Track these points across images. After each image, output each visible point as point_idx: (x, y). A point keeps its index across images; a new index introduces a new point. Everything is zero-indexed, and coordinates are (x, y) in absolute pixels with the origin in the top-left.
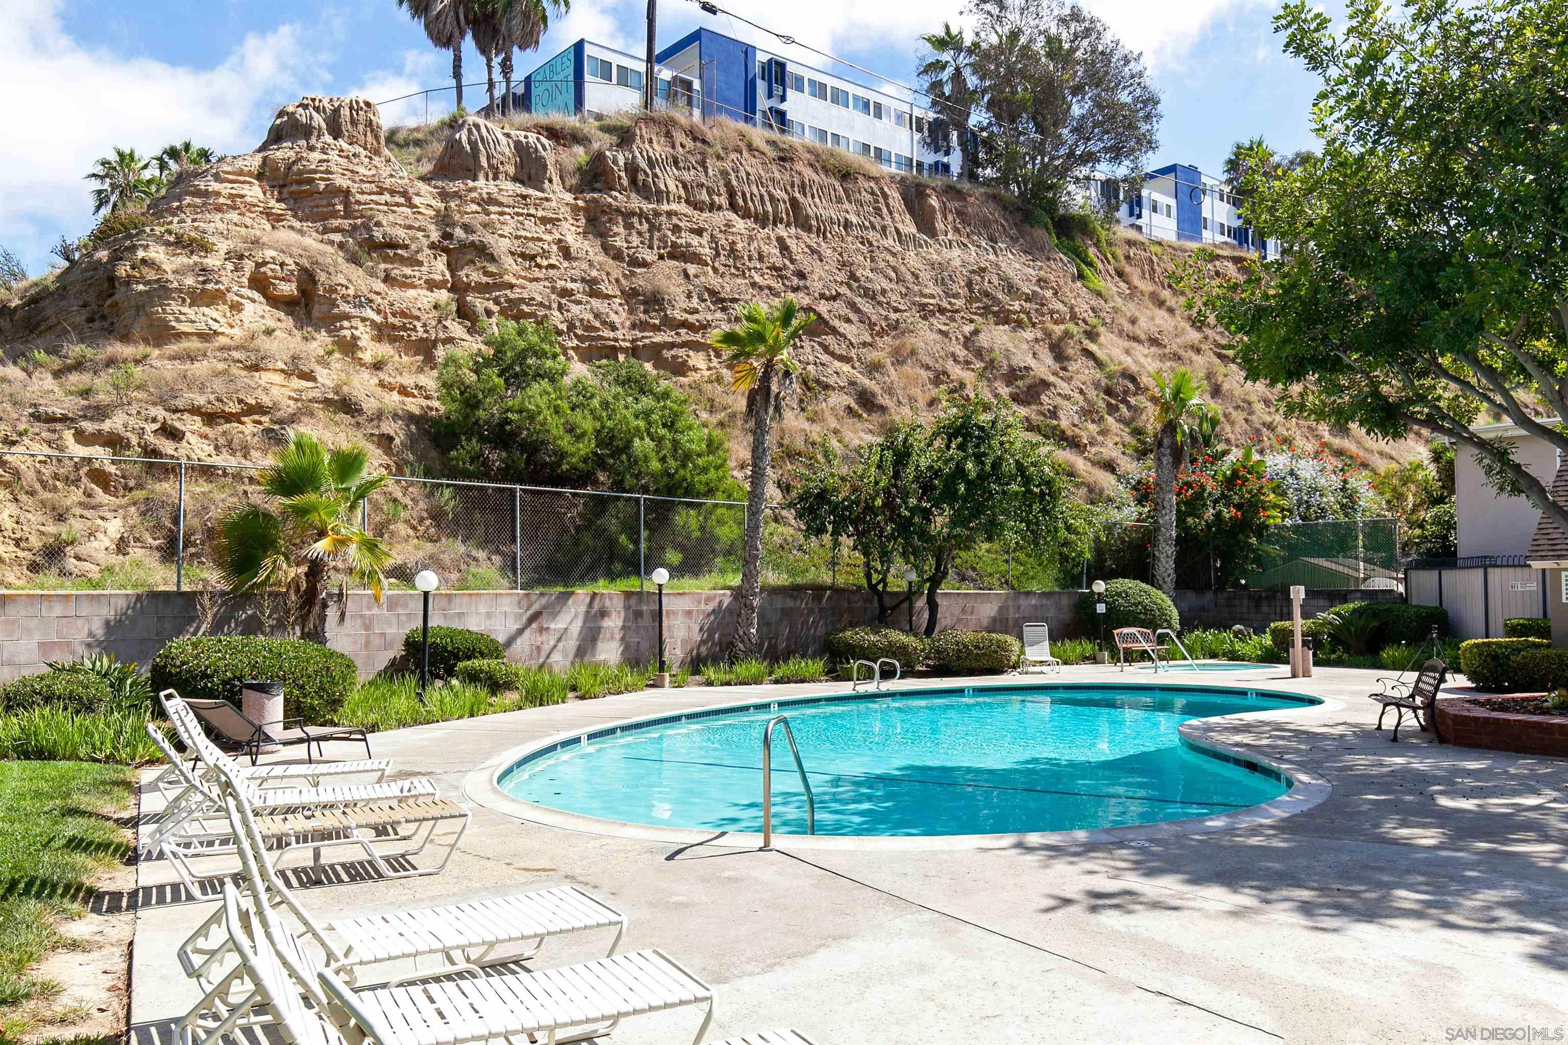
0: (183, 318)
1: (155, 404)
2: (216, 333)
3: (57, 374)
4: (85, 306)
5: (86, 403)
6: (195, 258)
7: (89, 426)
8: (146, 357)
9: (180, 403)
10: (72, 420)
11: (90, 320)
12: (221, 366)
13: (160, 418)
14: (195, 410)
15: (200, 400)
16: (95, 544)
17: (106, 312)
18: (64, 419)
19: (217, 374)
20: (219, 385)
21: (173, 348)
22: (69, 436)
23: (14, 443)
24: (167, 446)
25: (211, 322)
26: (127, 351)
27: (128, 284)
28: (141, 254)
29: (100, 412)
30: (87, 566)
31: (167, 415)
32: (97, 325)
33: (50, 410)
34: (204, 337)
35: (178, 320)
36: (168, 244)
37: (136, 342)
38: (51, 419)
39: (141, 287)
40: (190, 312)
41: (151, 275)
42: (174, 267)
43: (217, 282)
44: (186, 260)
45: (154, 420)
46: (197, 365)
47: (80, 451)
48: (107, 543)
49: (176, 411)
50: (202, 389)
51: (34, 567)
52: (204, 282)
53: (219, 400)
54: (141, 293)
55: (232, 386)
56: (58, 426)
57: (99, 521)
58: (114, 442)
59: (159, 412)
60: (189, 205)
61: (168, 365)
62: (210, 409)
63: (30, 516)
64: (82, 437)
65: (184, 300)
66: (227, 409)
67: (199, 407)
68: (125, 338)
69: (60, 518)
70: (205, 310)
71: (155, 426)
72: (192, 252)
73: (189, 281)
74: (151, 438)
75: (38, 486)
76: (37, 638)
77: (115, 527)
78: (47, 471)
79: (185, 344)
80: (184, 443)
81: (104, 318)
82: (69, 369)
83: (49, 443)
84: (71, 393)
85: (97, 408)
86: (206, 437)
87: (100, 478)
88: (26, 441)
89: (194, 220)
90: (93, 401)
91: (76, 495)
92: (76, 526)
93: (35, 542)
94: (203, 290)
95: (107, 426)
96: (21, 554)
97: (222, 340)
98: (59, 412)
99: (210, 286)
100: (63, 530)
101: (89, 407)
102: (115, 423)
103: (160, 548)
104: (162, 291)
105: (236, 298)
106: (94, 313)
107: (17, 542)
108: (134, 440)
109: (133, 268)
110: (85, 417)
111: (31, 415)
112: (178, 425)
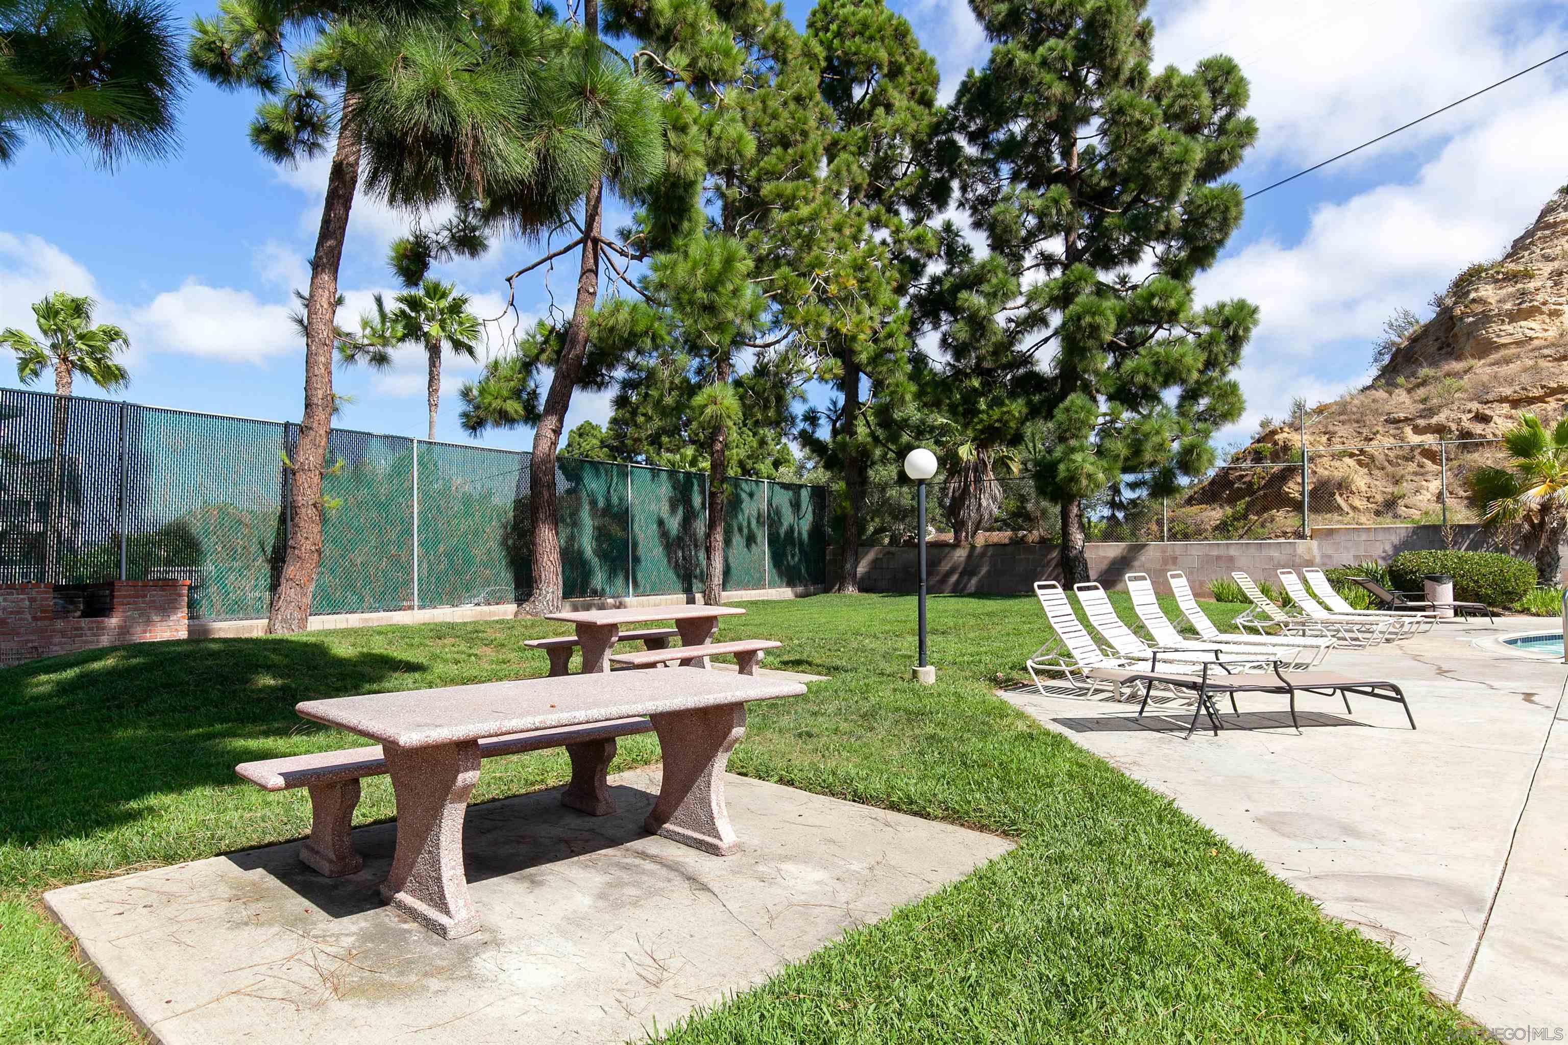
0: (1503, 333)
1: (1471, 400)
2: (1531, 339)
3: (1409, 391)
4: (1436, 340)
5: (1422, 406)
6: (1519, 286)
7: (1422, 422)
8: (1471, 368)
9: (1490, 397)
10: (1411, 419)
11: (1440, 349)
12: (1531, 363)
13: (1474, 409)
14: (1502, 400)
15: (1507, 391)
16: (1420, 497)
17: (1450, 341)
18: (1407, 419)
19: (1525, 370)
20: (1525, 379)
21: (1494, 357)
22: (1408, 430)
23: (1371, 439)
24: (1478, 428)
25: (1527, 331)
26: (1457, 366)
27: (1461, 319)
28: (1473, 295)
29: (1431, 412)
30: (1412, 511)
31: (1479, 406)
32: (1444, 351)
33: (1396, 416)
34: (1518, 343)
35: (1498, 336)
36: (1497, 281)
37: (1466, 358)
38: (1397, 421)
39: (1471, 319)
40: (1509, 328)
41: (1479, 308)
42: (1498, 298)
43: (1531, 301)
44: (1510, 289)
45: (1470, 411)
46: (1511, 365)
47: (1415, 439)
48: (1429, 496)
49: (1486, 403)
50: (1511, 384)
51: (1378, 513)
52: (1520, 304)
53: (1524, 389)
54: (1470, 324)
55: (1538, 376)
56: (1401, 425)
57: (1424, 483)
58: (1440, 430)
59: (1475, 406)
60: (1540, 238)
61: (1488, 370)
62: (1516, 396)
63: (1377, 483)
64: (1417, 430)
65: (1503, 321)
66: (1531, 395)
67: (1507, 397)
68: (1459, 358)
69: (1397, 482)
70: (1523, 323)
71: (1470, 415)
72: (1516, 283)
73: (1508, 306)
74: (1467, 424)
75: (1386, 464)
76: (1352, 553)
77: (1434, 486)
78: (1391, 454)
79: (1503, 352)
80: (1492, 424)
81: (1449, 345)
82: (1418, 386)
83: (1394, 436)
84: (1415, 402)
85: (1430, 409)
86: (1511, 417)
87: (1430, 454)
88: (1378, 436)
89: (1542, 250)
90: (1428, 405)
91: (1412, 467)
92: (1406, 486)
93: (1379, 498)
94: (1519, 310)
95: (1434, 421)
96: (1370, 506)
97: (1536, 343)
98: (1402, 415)
99: (1524, 306)
100: (1396, 490)
101: (1424, 410)
102: (1439, 418)
103: (1467, 498)
104: (1486, 318)
105: (1554, 307)
106: (1443, 343)
107: (1368, 498)
108: (1454, 427)
109: (1466, 307)
110: (1421, 417)
111: (1386, 421)
112: (1487, 412)
